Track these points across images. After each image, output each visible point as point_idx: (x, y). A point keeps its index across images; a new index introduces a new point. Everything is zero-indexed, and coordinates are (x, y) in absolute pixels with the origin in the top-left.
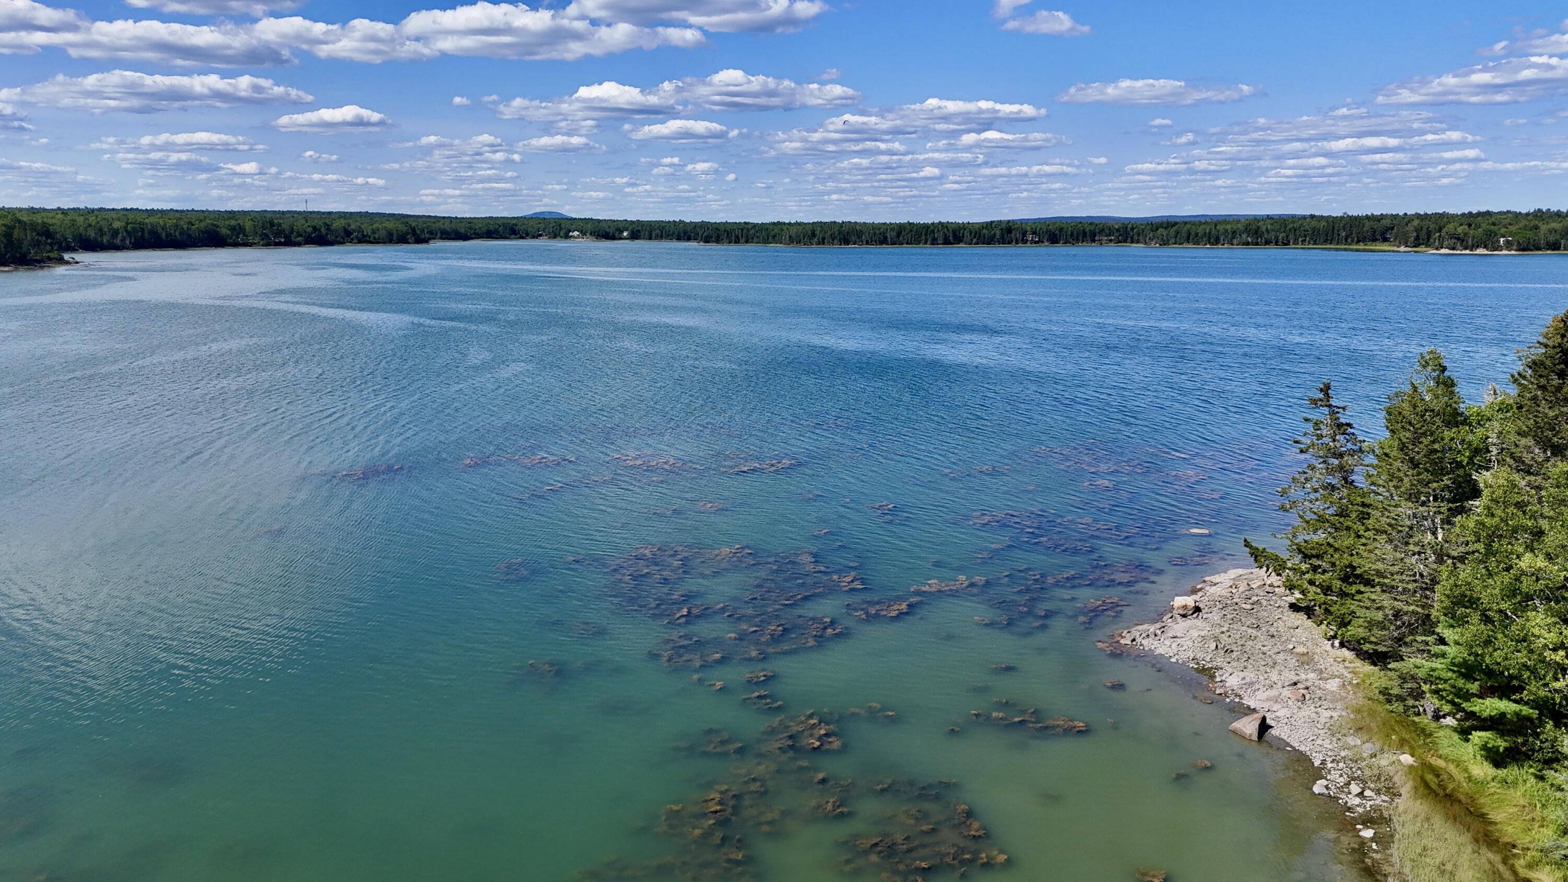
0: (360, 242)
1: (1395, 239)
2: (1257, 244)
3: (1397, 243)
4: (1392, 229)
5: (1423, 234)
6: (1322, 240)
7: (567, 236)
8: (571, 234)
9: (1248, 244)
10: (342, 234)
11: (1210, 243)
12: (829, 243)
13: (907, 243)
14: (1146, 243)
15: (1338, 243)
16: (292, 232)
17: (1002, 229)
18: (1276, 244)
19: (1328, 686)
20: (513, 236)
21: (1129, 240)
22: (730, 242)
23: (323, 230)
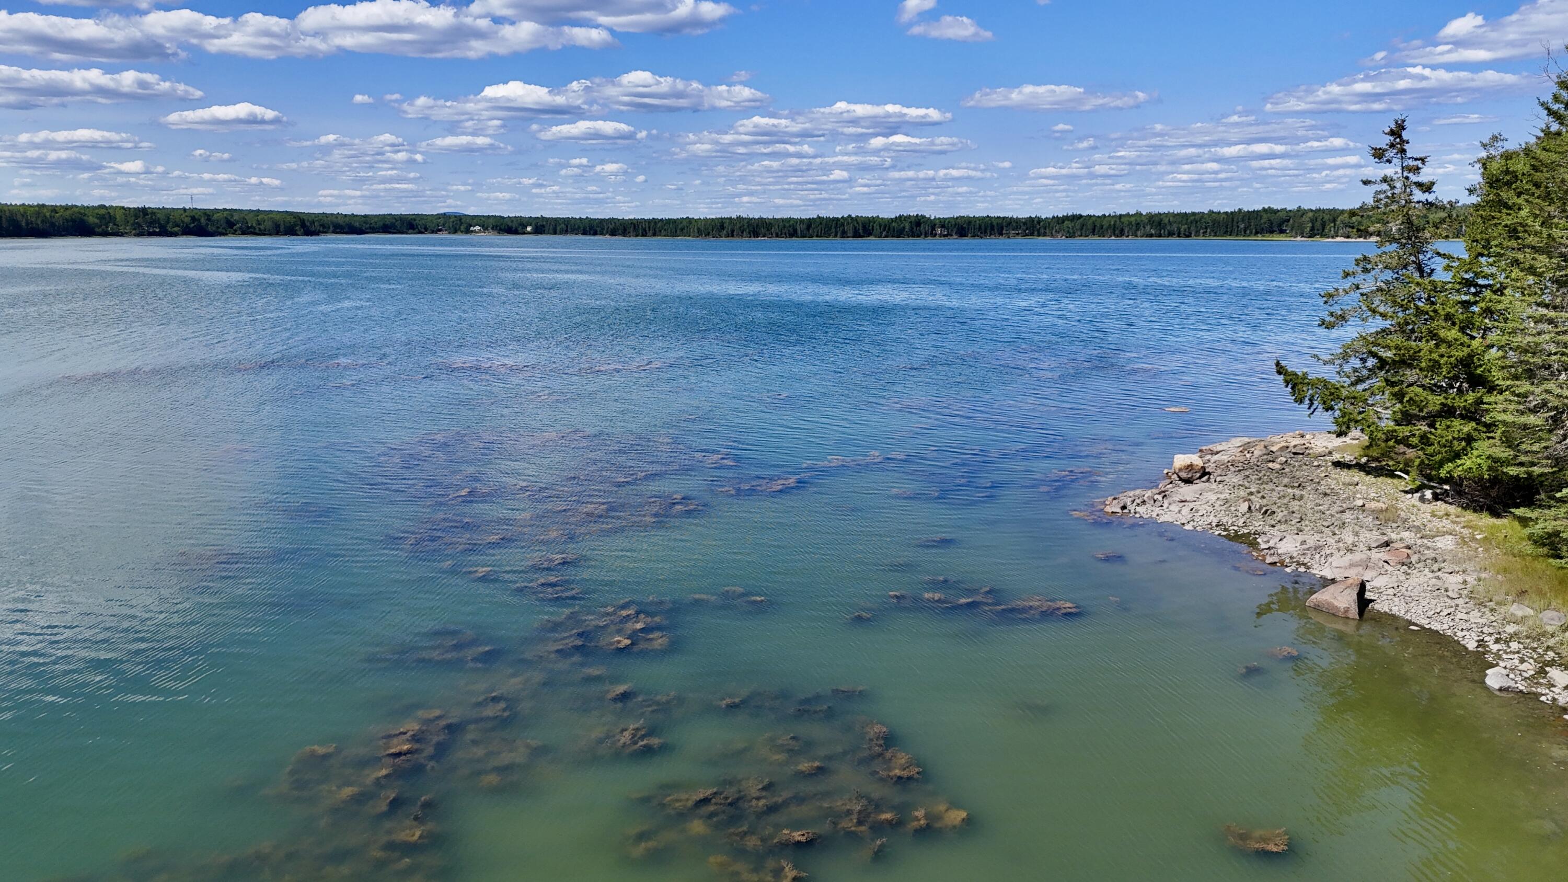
0: (244, 233)
1: (1292, 230)
2: (1160, 236)
3: (1293, 234)
4: (1288, 221)
5: (1318, 225)
6: (1222, 232)
7: (468, 231)
8: (472, 228)
9: (1151, 236)
10: (224, 225)
11: (1115, 235)
12: (738, 235)
13: (817, 236)
14: (1052, 236)
15: (1237, 235)
16: (168, 222)
17: (911, 222)
18: (1179, 236)
19: (1439, 545)
20: (410, 231)
21: (1036, 233)
22: (637, 236)
23: (203, 220)
